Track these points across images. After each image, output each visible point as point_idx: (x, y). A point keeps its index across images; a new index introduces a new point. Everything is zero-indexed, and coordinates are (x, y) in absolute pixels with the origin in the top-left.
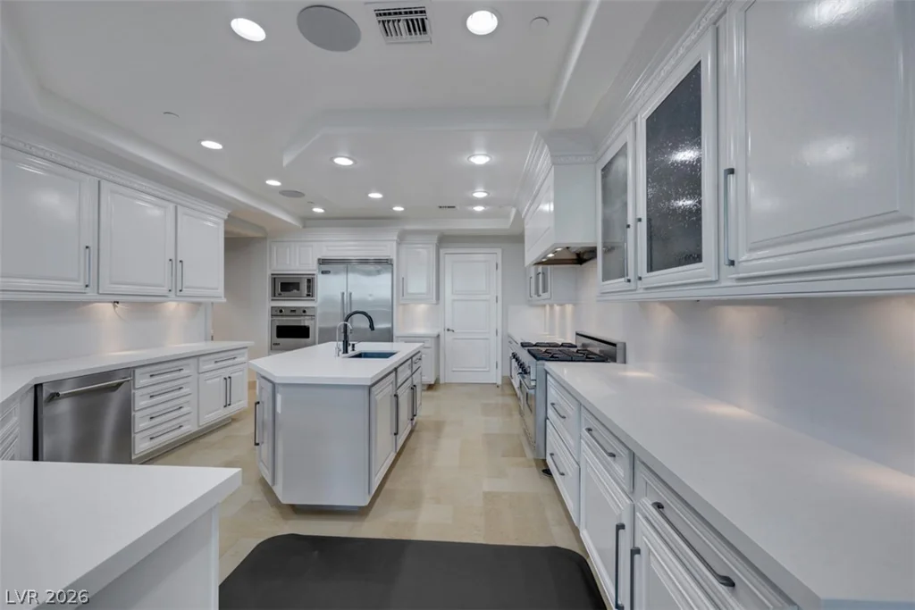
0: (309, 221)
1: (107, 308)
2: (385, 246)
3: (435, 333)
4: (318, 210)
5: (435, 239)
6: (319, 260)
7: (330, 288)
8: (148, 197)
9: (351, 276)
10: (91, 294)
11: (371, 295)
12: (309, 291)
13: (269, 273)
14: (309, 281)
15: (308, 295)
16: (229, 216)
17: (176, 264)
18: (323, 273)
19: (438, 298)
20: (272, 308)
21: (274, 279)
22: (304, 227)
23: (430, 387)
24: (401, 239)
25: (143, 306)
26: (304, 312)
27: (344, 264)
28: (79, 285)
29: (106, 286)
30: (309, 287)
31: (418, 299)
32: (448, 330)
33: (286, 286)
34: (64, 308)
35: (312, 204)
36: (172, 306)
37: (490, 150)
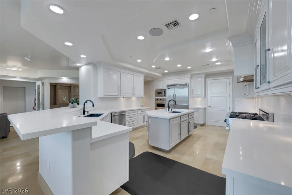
0: (164, 75)
1: (122, 98)
2: (186, 80)
3: (204, 107)
4: (166, 71)
5: (204, 76)
6: (167, 85)
7: (170, 93)
8: (129, 75)
9: (176, 89)
10: (119, 96)
11: (181, 95)
12: (164, 94)
13: (155, 89)
14: (164, 91)
15: (164, 95)
16: (145, 76)
17: (134, 89)
18: (168, 89)
19: (205, 96)
20: (156, 99)
21: (156, 91)
22: (163, 76)
23: (202, 125)
24: (191, 78)
25: (128, 98)
26: (163, 100)
27: (174, 86)
28: (117, 94)
29: (122, 94)
30: (164, 93)
31: (198, 96)
32: (209, 107)
33: (159, 93)
34: (116, 99)
35: (164, 70)
36: (133, 98)
37: (212, 46)
